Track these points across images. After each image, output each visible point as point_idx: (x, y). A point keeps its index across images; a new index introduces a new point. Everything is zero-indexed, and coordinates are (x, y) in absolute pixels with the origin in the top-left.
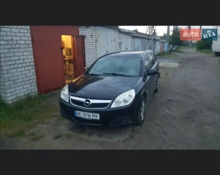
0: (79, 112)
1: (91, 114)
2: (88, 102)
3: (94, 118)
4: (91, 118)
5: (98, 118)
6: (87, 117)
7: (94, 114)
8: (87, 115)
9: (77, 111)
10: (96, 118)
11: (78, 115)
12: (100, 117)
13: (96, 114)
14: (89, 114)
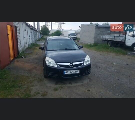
0: (67, 71)
1: (75, 71)
2: (71, 65)
3: (76, 73)
4: (75, 73)
5: (79, 72)
6: (72, 73)
7: (76, 71)
8: (72, 72)
9: (66, 71)
10: (78, 72)
11: (66, 73)
12: (80, 71)
13: (78, 70)
14: (74, 71)
